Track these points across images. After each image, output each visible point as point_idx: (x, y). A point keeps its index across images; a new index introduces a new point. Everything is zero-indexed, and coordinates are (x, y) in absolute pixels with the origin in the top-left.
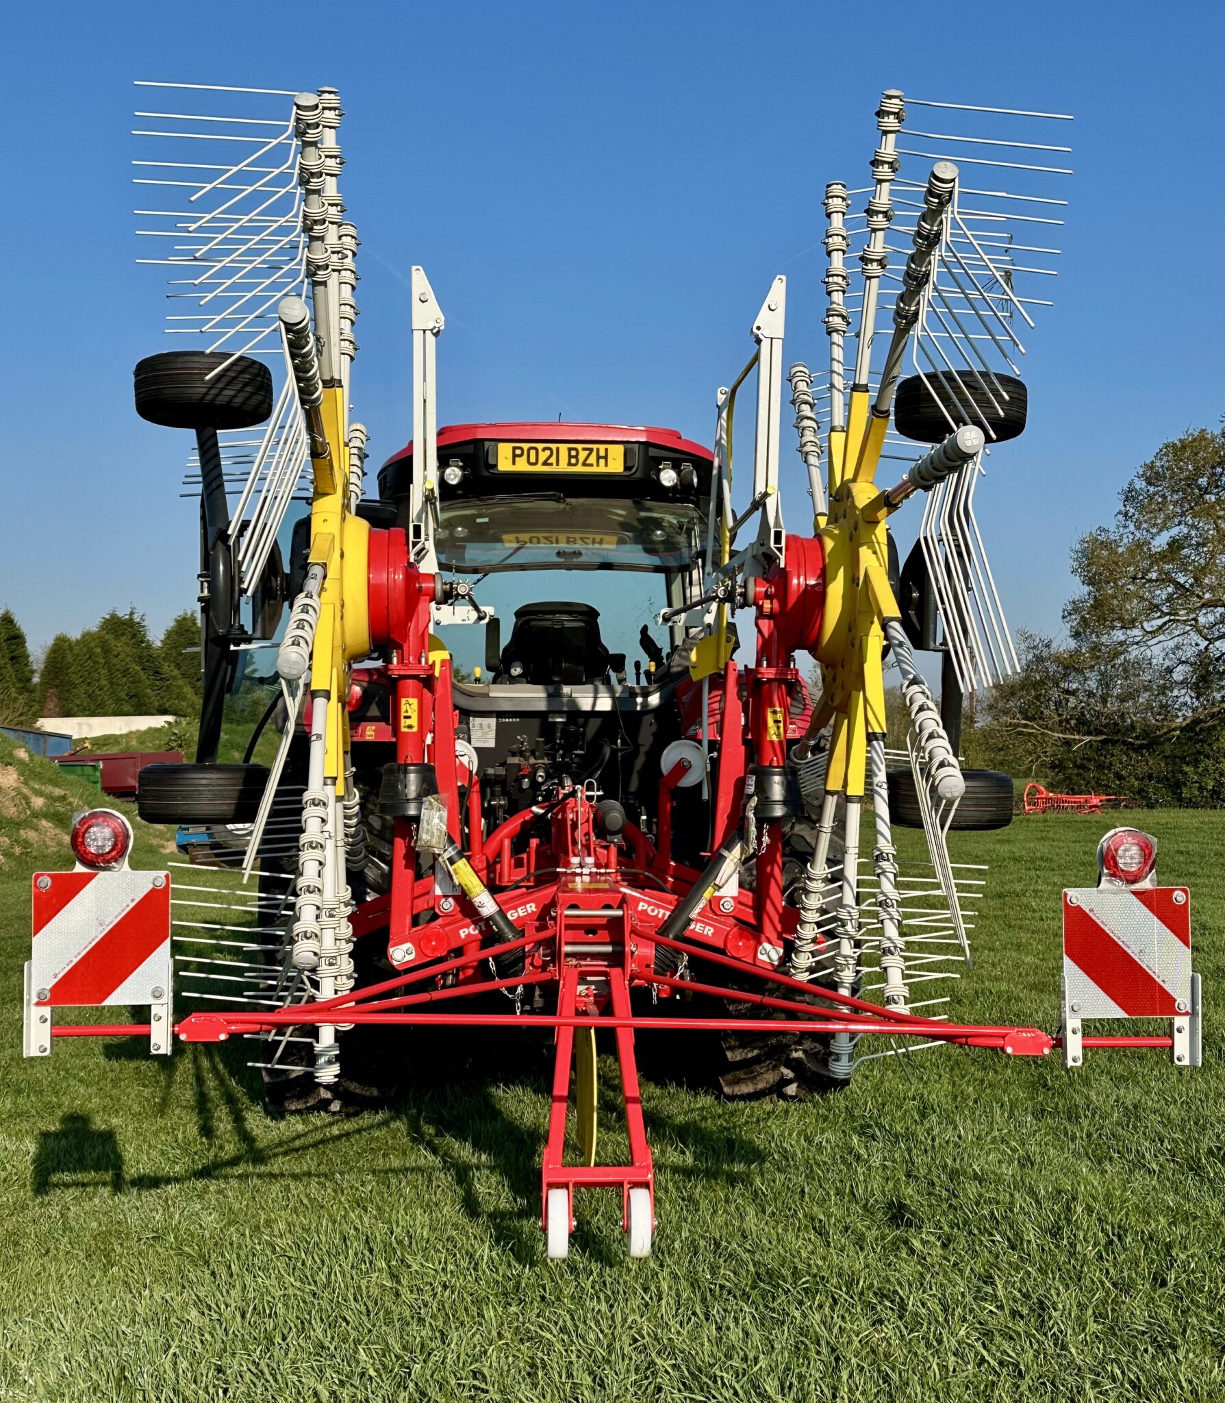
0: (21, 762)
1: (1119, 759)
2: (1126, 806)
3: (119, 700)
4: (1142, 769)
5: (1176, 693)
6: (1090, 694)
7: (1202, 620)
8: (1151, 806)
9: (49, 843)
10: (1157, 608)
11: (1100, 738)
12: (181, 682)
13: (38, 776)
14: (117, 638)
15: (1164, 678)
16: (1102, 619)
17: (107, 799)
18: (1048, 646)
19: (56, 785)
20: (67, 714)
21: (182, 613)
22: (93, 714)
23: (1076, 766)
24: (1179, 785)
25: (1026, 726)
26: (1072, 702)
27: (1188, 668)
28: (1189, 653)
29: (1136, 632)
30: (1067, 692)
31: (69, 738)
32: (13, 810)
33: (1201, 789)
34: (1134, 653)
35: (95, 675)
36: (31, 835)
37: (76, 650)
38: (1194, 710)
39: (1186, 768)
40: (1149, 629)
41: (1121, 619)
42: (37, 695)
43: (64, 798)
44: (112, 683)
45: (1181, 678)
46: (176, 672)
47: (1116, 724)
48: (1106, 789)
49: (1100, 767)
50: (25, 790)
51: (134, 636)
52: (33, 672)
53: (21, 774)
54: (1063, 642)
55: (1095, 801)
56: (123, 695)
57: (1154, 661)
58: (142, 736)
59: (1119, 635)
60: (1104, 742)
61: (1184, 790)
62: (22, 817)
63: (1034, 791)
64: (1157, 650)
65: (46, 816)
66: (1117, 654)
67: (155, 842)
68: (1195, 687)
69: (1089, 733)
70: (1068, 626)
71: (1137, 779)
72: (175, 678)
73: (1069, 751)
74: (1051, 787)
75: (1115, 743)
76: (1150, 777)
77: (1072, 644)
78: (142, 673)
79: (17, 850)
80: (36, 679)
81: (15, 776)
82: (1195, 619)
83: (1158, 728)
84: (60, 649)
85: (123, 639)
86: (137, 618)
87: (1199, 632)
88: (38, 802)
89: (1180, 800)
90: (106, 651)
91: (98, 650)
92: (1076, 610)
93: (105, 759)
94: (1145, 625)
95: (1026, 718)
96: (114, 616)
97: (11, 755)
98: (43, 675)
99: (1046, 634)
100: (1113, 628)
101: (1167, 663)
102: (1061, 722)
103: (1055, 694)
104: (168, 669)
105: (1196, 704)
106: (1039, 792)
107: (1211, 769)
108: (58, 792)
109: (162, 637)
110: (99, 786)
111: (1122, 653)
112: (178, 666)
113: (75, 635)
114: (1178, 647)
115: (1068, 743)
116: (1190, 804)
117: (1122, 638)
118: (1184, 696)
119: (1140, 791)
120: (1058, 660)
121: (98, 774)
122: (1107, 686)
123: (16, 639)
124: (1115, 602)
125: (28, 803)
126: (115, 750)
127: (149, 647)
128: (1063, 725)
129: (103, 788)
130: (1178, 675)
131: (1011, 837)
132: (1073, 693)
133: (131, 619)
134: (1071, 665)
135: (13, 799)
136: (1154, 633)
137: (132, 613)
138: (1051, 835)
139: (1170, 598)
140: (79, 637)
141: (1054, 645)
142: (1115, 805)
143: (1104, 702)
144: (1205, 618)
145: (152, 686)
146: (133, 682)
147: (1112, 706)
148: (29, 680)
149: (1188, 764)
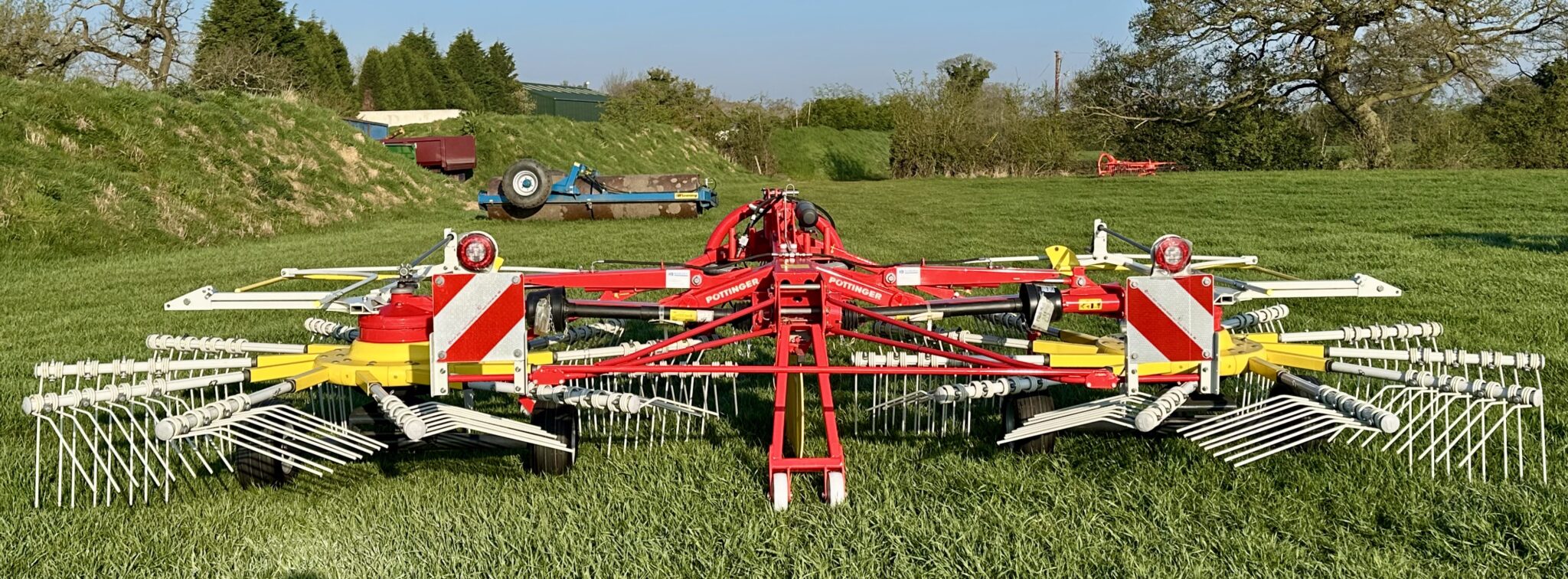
0: (359, 144)
1: (1170, 134)
2: (1174, 170)
3: (417, 98)
4: (1187, 141)
5: (1213, 84)
6: (1149, 86)
7: (1235, 28)
8: (1192, 169)
9: (384, 203)
10: (1199, 19)
11: (1155, 119)
12: (463, 84)
13: (373, 155)
14: (414, 50)
15: (1204, 73)
16: (1159, 28)
17: (423, 170)
18: (1117, 50)
19: (386, 160)
20: (381, 108)
21: (461, 32)
22: (399, 109)
23: (1136, 139)
24: (1213, 153)
25: (1100, 111)
26: (1135, 92)
27: (1223, 65)
28: (1224, 53)
29: (1185, 38)
30: (1131, 84)
31: (386, 126)
32: (356, 179)
33: (1231, 155)
34: (1183, 53)
35: (399, 79)
36: (370, 197)
37: (384, 60)
38: (1227, 97)
39: (1219, 140)
40: (1194, 36)
41: (1174, 29)
42: (357, 94)
43: (392, 170)
44: (412, 85)
45: (1217, 73)
46: (459, 77)
47: (1168, 108)
48: (1159, 157)
49: (1155, 140)
50: (364, 164)
51: (427, 49)
52: (353, 77)
53: (360, 152)
54: (1129, 46)
55: (1152, 166)
56: (420, 94)
57: (1198, 61)
58: (444, 124)
59: (1171, 41)
60: (1158, 122)
61: (1218, 156)
62: (363, 183)
63: (1106, 160)
64: (1200, 52)
65: (381, 183)
66: (1170, 55)
67: (459, 202)
68: (1228, 79)
69: (1147, 116)
70: (1133, 34)
71: (1183, 149)
72: (458, 81)
73: (1132, 129)
74: (1118, 156)
75: (1166, 122)
76: (1192, 148)
77: (1136, 48)
78: (434, 77)
79: (362, 208)
80: (355, 83)
81: (356, 154)
82: (1229, 28)
83: (1199, 111)
84: (373, 59)
85: (419, 51)
86: (428, 36)
87: (1233, 38)
88: (374, 173)
89: (1214, 164)
90: (407, 61)
91: (401, 60)
92: (1139, 22)
93: (418, 141)
94: (1191, 32)
95: (1099, 105)
96: (411, 34)
97: (351, 138)
98: (360, 79)
99: (1115, 42)
100: (1167, 35)
101: (1207, 61)
102: (1126, 107)
103: (1122, 85)
104: (452, 74)
105: (1229, 92)
106: (1110, 161)
107: (1238, 140)
108: (387, 165)
109: (448, 50)
110: (415, 161)
111: (1173, 54)
112: (461, 72)
113: (383, 49)
114: (1216, 49)
115: (1131, 123)
116: (1222, 167)
117: (1174, 43)
118: (1219, 86)
119: (1184, 159)
120: (1124, 60)
121: (414, 152)
122: (1161, 79)
123: (340, 51)
124: (1169, 16)
125: (367, 174)
126: (424, 135)
127: (438, 57)
128: (1128, 110)
129: (418, 163)
130: (1215, 71)
131: (1091, 194)
132: (1136, 85)
133: (424, 37)
134: (1135, 64)
135: (356, 171)
136: (1199, 39)
137: (424, 32)
138: (1119, 191)
139: (1212, 11)
140: (386, 50)
141: (1122, 49)
142: (1166, 169)
143: (1159, 92)
144: (1237, 26)
145: (442, 88)
146: (428, 84)
147: (1165, 94)
148: (351, 83)
149: (1221, 137)
